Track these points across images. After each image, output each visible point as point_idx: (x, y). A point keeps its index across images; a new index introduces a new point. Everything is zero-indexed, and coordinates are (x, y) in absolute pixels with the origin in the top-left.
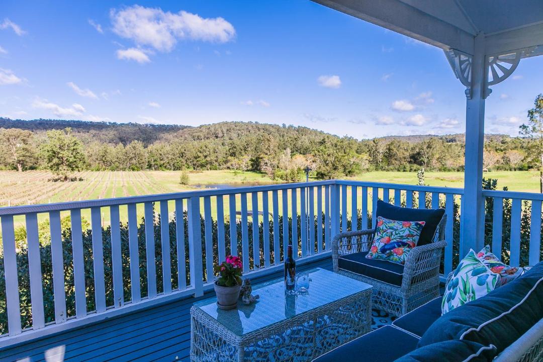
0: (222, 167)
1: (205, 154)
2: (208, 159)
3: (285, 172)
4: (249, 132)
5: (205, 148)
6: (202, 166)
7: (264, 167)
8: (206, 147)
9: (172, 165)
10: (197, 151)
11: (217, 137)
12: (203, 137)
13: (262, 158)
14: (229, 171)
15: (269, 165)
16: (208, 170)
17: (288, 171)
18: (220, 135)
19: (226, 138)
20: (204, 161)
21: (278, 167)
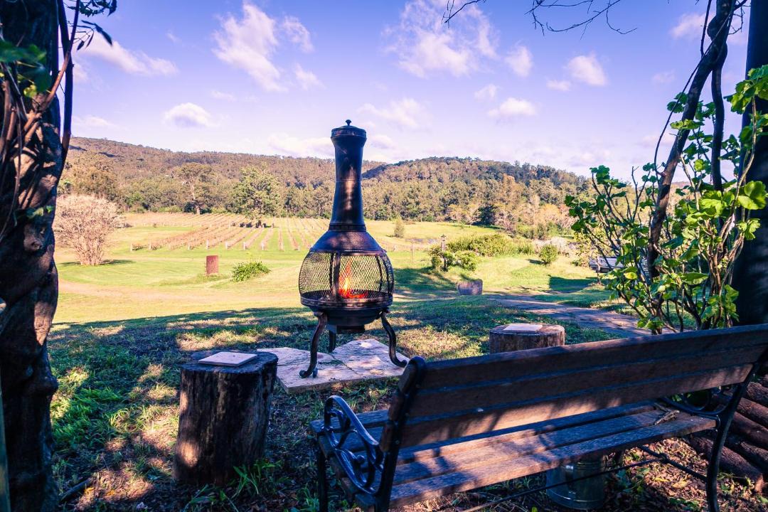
0: (438, 217)
1: (417, 200)
2: (422, 206)
3: (530, 228)
4: (466, 171)
5: (417, 192)
6: (413, 215)
7: (500, 220)
8: (419, 191)
9: (373, 212)
10: (406, 195)
11: (422, 178)
12: (403, 178)
13: (496, 207)
14: (448, 223)
15: (505, 217)
16: (420, 221)
17: (535, 227)
18: (427, 175)
19: (435, 179)
20: (415, 209)
21: (520, 221)
